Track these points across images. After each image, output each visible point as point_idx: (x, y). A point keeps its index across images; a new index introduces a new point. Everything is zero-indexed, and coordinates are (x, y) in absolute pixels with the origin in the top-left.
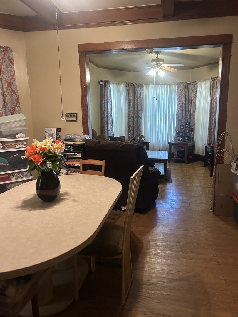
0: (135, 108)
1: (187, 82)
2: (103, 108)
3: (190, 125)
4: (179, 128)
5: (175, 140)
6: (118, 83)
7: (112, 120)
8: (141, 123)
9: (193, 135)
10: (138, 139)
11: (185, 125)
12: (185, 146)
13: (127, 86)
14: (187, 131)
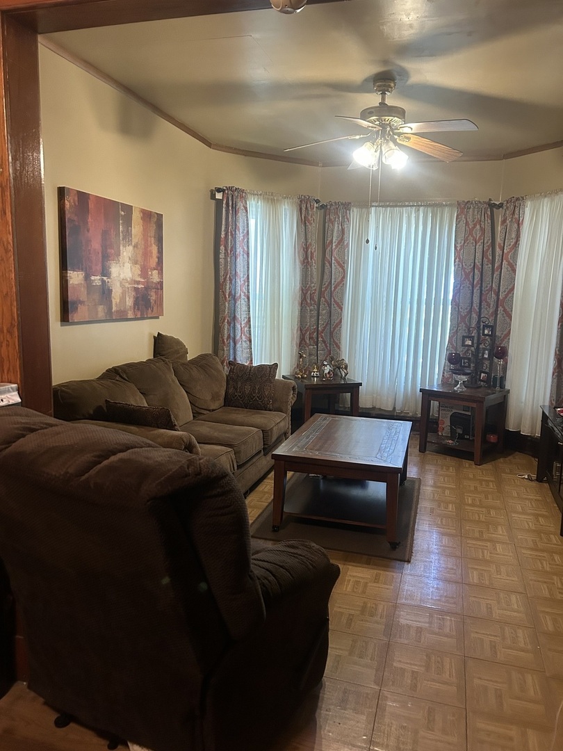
0: (325, 277)
1: (490, 200)
2: (222, 273)
3: (495, 336)
4: (460, 343)
5: (444, 382)
6: (271, 199)
7: (249, 308)
8: (341, 321)
9: (505, 369)
10: (326, 372)
11: (479, 334)
12: (474, 405)
13: (301, 209)
14: (483, 354)
